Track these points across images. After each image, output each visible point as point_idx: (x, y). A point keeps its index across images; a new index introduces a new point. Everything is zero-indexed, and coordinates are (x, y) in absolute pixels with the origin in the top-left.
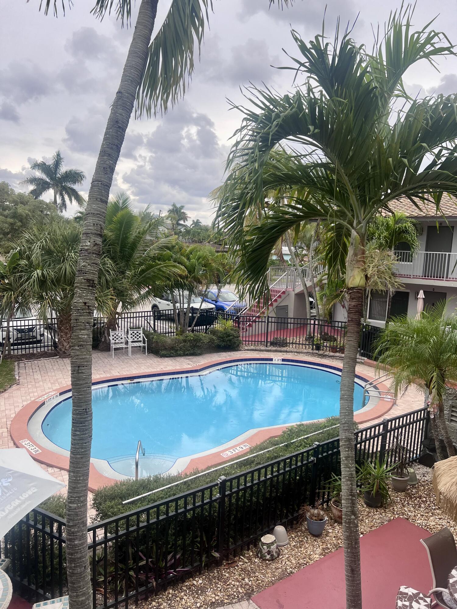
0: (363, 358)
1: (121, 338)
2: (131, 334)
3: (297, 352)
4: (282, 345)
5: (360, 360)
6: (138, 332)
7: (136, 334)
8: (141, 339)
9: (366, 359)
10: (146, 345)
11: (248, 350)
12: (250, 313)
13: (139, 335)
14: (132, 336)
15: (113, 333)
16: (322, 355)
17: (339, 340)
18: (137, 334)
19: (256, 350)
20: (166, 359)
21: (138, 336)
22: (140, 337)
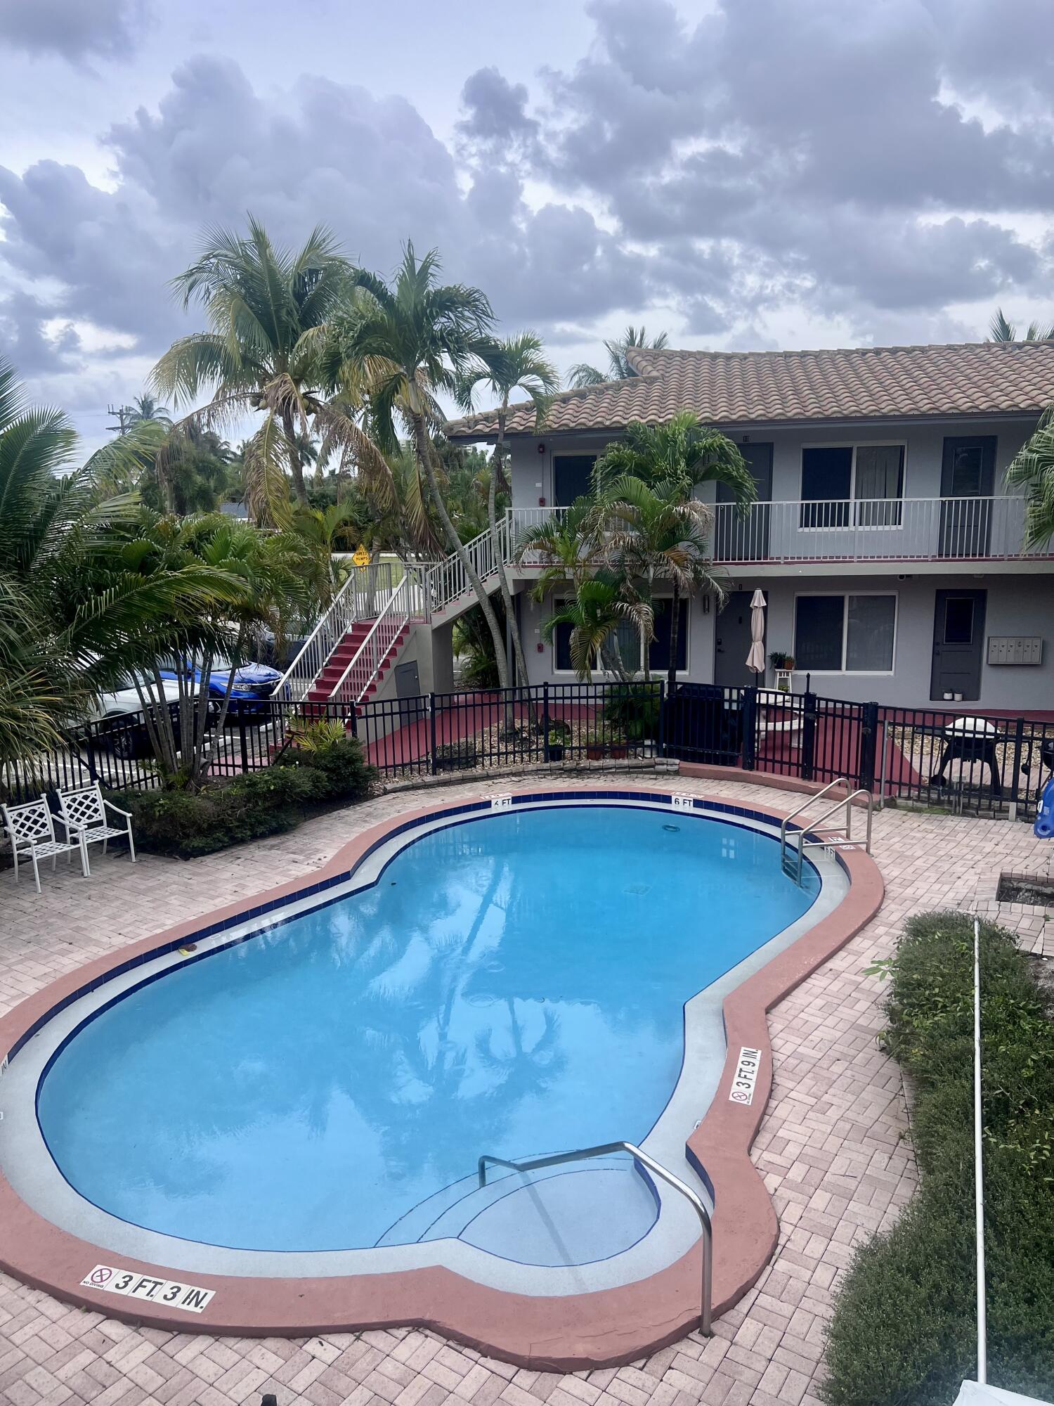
0: (670, 761)
1: (44, 825)
2: (69, 807)
3: (514, 774)
4: (468, 762)
5: (665, 767)
6: (86, 797)
7: (81, 804)
8: (101, 816)
9: (677, 761)
10: (129, 830)
11: (394, 791)
12: (346, 693)
13: (94, 806)
14: (71, 811)
15: (14, 815)
16: (575, 769)
17: (575, 728)
18: (87, 802)
19: (415, 788)
20: (209, 860)
21: (88, 807)
22: (96, 811)
